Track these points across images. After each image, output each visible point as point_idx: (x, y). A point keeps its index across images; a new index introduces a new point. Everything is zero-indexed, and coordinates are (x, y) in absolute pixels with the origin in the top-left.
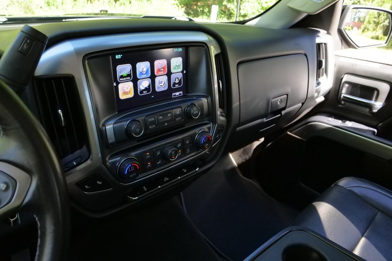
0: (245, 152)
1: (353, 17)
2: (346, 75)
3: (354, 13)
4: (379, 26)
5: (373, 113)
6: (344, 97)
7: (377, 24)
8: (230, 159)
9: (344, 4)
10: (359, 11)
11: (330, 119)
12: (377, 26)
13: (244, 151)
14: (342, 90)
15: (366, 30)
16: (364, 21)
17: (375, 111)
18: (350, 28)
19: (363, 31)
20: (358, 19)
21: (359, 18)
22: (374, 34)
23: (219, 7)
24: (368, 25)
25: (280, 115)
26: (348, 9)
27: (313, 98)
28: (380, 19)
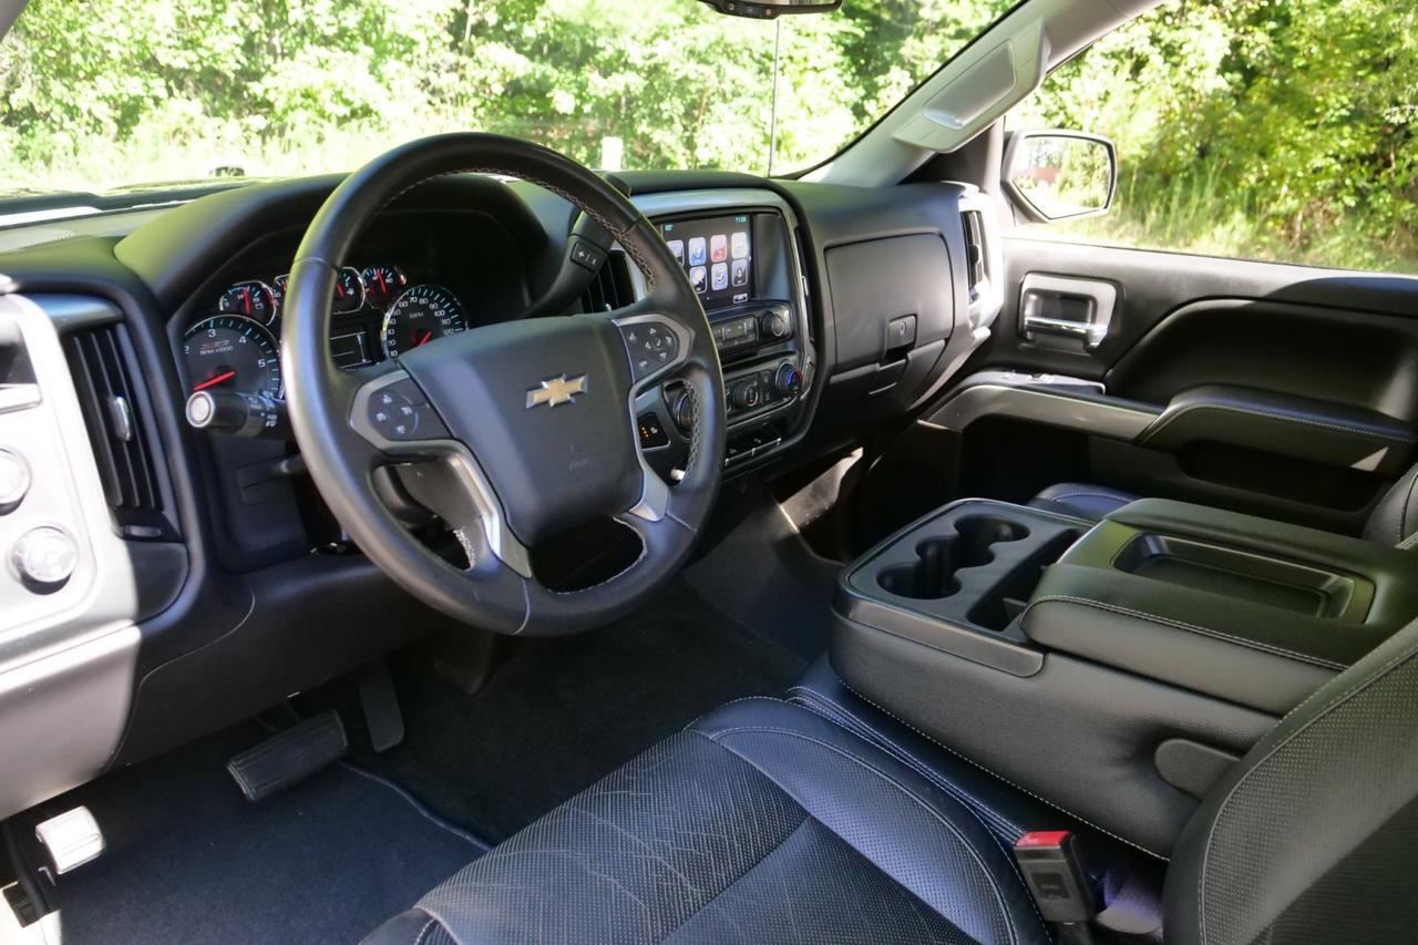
0: (815, 495)
1: (1035, 156)
2: (1029, 276)
3: (1036, 147)
4: (1095, 174)
5: (1092, 351)
6: (1030, 322)
7: (1090, 169)
8: (782, 515)
9: (1007, 129)
10: (1046, 142)
11: (1007, 375)
12: (1089, 174)
13: (816, 489)
14: (1024, 309)
15: (1067, 185)
16: (1060, 165)
17: (1095, 344)
18: (1031, 183)
19: (1061, 189)
20: (1047, 161)
21: (1049, 158)
22: (1086, 194)
23: (625, 142)
24: (1070, 172)
25: (904, 361)
26: (1016, 138)
27: (965, 331)
28: (1096, 157)
